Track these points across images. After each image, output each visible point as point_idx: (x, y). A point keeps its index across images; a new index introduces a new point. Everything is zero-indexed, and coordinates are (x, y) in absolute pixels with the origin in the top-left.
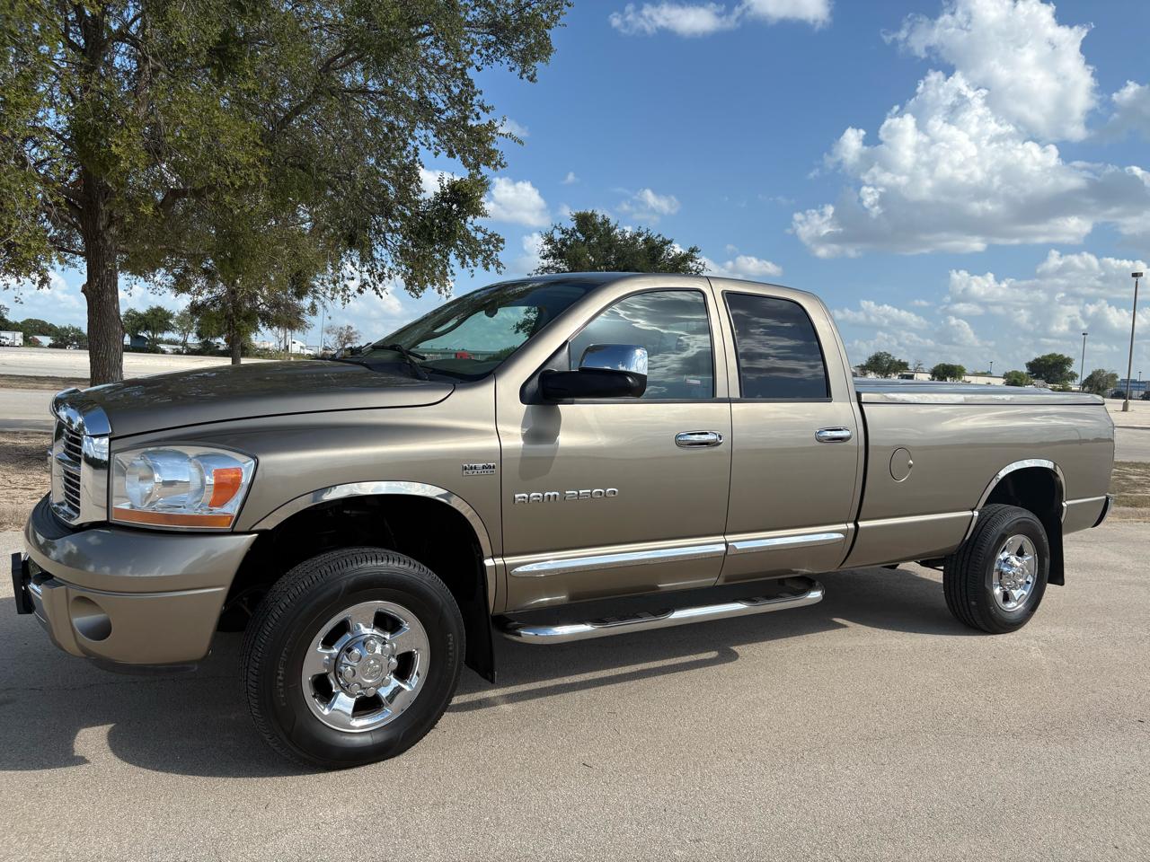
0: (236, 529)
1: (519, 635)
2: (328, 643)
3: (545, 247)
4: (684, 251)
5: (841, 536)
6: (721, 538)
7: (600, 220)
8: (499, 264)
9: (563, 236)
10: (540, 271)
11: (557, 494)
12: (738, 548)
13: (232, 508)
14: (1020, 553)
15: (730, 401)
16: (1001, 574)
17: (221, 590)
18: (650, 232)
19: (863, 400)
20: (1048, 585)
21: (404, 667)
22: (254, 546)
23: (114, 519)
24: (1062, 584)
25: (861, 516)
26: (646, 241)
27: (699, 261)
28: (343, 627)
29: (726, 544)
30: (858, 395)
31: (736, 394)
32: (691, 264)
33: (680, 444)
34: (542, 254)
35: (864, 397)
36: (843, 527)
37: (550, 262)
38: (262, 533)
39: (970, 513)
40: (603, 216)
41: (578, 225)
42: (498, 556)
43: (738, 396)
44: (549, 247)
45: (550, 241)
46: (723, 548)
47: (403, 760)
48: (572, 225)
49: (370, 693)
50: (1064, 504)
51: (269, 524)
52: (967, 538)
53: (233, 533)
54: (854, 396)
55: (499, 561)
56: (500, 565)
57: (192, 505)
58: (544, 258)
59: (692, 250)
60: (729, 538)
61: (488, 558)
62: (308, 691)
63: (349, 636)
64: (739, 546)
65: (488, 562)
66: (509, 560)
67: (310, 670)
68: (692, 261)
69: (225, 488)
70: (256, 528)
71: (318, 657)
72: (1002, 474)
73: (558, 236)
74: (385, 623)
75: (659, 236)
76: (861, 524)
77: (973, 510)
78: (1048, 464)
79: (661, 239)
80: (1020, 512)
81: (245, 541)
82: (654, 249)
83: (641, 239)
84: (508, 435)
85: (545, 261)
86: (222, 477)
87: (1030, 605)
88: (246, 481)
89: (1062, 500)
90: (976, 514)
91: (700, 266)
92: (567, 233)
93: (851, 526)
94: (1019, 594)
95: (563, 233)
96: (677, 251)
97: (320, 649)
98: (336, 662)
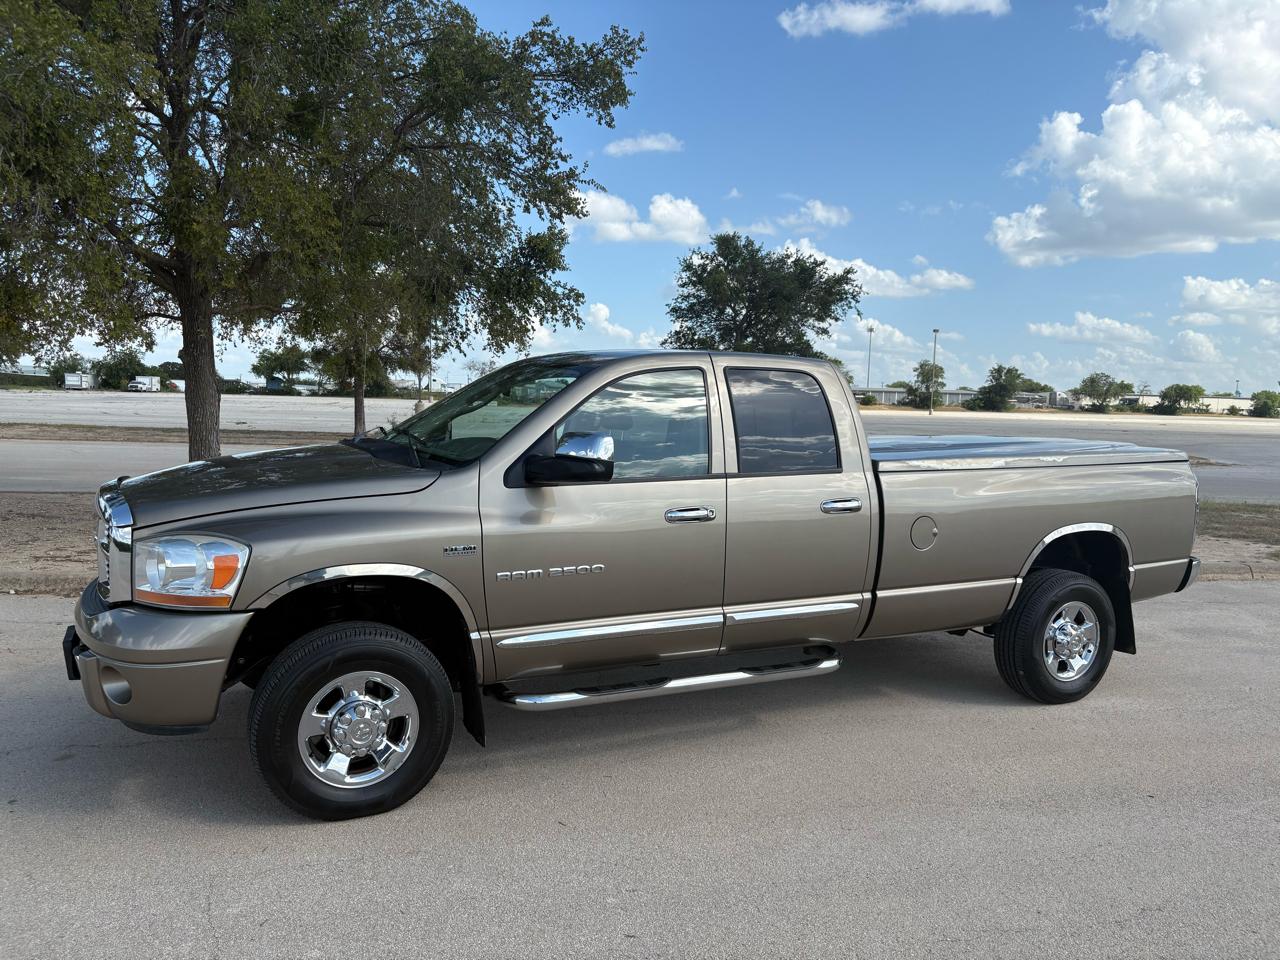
0: (233, 609)
1: (515, 703)
2: (323, 708)
3: (684, 275)
4: (840, 272)
5: (855, 606)
6: (719, 610)
7: (742, 242)
8: (579, 320)
9: (701, 262)
10: (679, 300)
11: (541, 571)
12: (737, 619)
13: (230, 590)
14: (1079, 620)
15: (726, 476)
16: (1055, 643)
17: (222, 662)
18: (799, 253)
19: (880, 469)
20: (1115, 653)
21: (396, 730)
22: (251, 623)
23: (137, 599)
24: (1134, 652)
25: (879, 586)
26: (797, 262)
27: (855, 283)
28: (336, 695)
29: (724, 615)
30: (875, 464)
31: (733, 468)
32: (847, 287)
33: (671, 520)
34: (680, 282)
35: (882, 466)
36: (858, 596)
37: (691, 290)
38: (257, 611)
39: (1011, 581)
40: (747, 237)
41: (719, 249)
42: (484, 630)
43: (736, 471)
44: (688, 273)
45: (688, 267)
46: (720, 619)
47: (395, 815)
48: (713, 248)
49: (363, 752)
50: (1131, 569)
51: (264, 603)
52: (1010, 607)
53: (231, 612)
54: (868, 465)
55: (485, 635)
56: (486, 639)
57: (197, 588)
58: (683, 286)
59: (850, 272)
60: (727, 609)
61: (474, 632)
62: (304, 751)
63: (343, 702)
64: (738, 617)
65: (474, 636)
66: (495, 634)
67: (305, 733)
68: (847, 284)
69: (223, 573)
70: (251, 607)
71: (313, 719)
72: (1048, 540)
73: (697, 261)
74: (377, 691)
75: (810, 256)
76: (880, 594)
77: (1016, 577)
78: (1107, 528)
79: (812, 260)
80: (1076, 578)
81: (242, 619)
82: (805, 272)
83: (789, 261)
84: (490, 517)
85: (684, 289)
86: (221, 565)
87: (1091, 675)
88: (241, 565)
89: (1128, 565)
90: (1020, 581)
91: (857, 289)
92: (707, 257)
93: (868, 595)
94: (1078, 663)
95: (702, 258)
96: (831, 273)
97: (314, 714)
98: (331, 725)
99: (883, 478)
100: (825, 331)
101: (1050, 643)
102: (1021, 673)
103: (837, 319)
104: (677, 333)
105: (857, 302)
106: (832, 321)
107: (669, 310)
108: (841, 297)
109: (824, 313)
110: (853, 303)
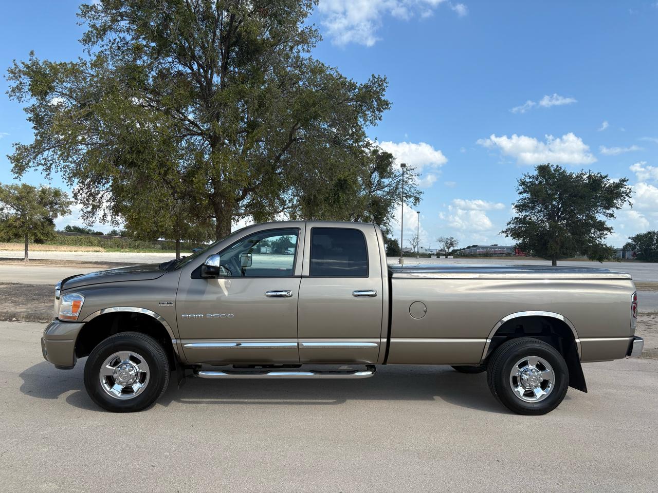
1: (198, 374)
3: (521, 188)
4: (617, 181)
5: (376, 345)
6: (296, 340)
10: (520, 201)
11: (202, 315)
13: (77, 315)
14: (541, 368)
15: (301, 277)
17: (73, 341)
18: (591, 172)
21: (142, 378)
23: (59, 317)
25: (391, 336)
26: (589, 177)
27: (627, 187)
28: (118, 360)
29: (298, 343)
30: (390, 275)
31: (306, 273)
32: (623, 189)
33: (269, 296)
34: (518, 192)
35: (394, 275)
36: (378, 340)
37: (526, 195)
38: (86, 323)
39: (484, 340)
41: (540, 172)
42: (178, 339)
43: (308, 275)
44: (523, 186)
45: (523, 183)
46: (296, 344)
48: (536, 173)
49: (129, 386)
50: (577, 341)
51: (88, 319)
53: (77, 322)
54: (386, 274)
55: (179, 341)
56: (179, 343)
57: (68, 313)
58: (521, 193)
59: (624, 180)
60: (300, 340)
61: (173, 339)
62: (102, 381)
63: (121, 363)
64: (305, 344)
65: (174, 341)
66: (183, 341)
67: (103, 373)
69: (76, 307)
70: (84, 321)
72: (506, 319)
73: (528, 180)
74: (135, 360)
75: (598, 174)
76: (392, 340)
77: (487, 338)
79: (599, 175)
80: (533, 342)
81: (80, 325)
82: (596, 183)
83: (585, 177)
84: (182, 291)
85: (521, 195)
86: (76, 303)
87: (549, 401)
88: (81, 305)
89: (574, 339)
90: (489, 341)
91: (628, 190)
92: (533, 178)
93: (385, 340)
94: (539, 393)
95: (530, 178)
96: (612, 181)
97: (108, 366)
98: (115, 372)
99: (393, 281)
100: (611, 215)
101: (518, 379)
102: (496, 393)
103: (617, 208)
104: (516, 218)
105: (630, 197)
106: (615, 209)
107: (513, 207)
108: (619, 195)
109: (609, 204)
110: (627, 198)
